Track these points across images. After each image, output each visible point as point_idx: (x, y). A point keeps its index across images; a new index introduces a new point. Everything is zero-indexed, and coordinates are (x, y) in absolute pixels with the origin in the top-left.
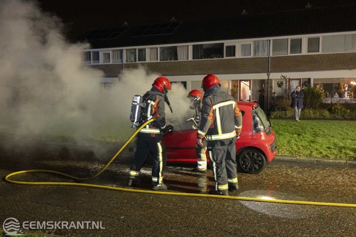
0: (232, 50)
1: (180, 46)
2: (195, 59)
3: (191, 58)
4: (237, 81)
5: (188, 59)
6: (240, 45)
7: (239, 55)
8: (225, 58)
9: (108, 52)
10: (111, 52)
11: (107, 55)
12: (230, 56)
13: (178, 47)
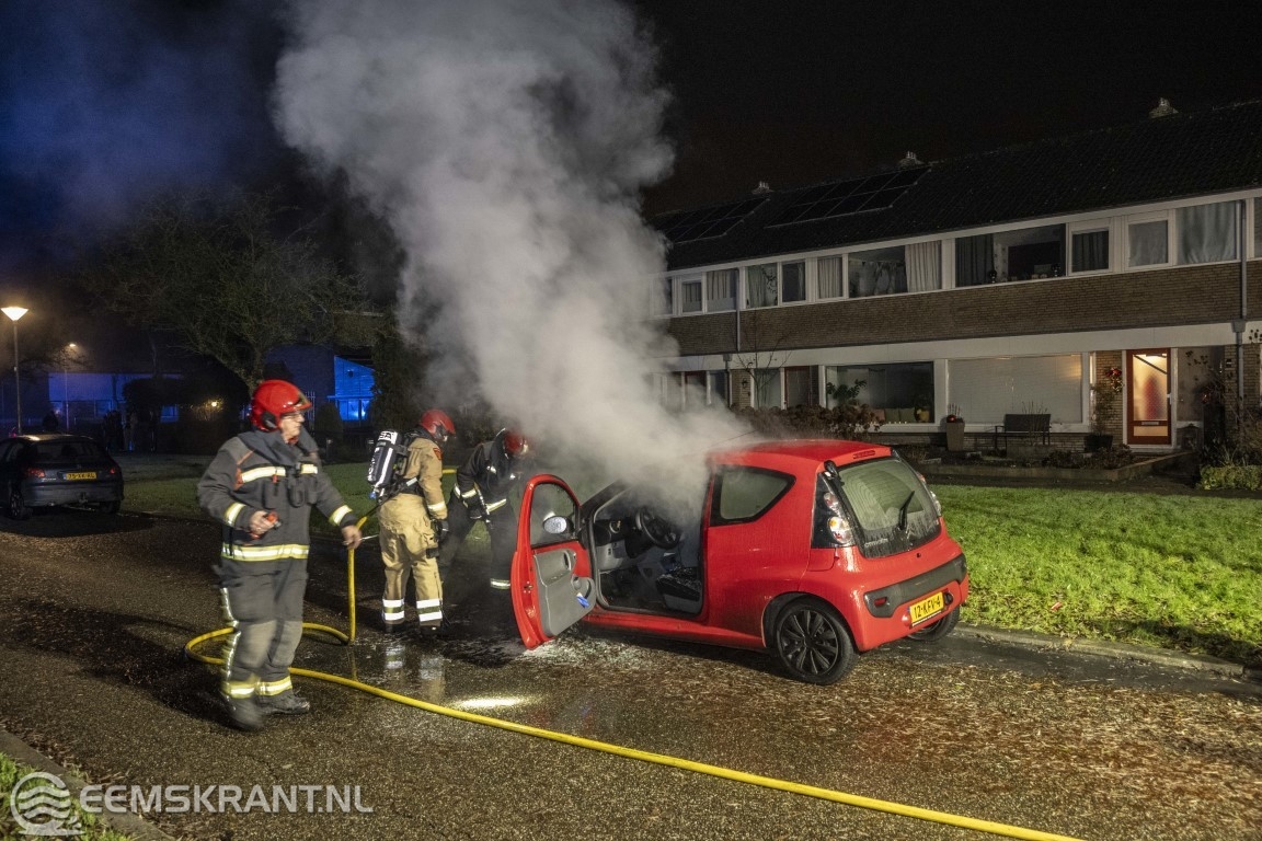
0: (1095, 249)
1: (914, 245)
2: (965, 285)
3: (949, 284)
4: (1116, 354)
5: (940, 287)
6: (1127, 227)
7: (1121, 261)
8: (1071, 275)
9: (695, 279)
10: (704, 280)
11: (693, 287)
12: (1092, 268)
13: (907, 248)
